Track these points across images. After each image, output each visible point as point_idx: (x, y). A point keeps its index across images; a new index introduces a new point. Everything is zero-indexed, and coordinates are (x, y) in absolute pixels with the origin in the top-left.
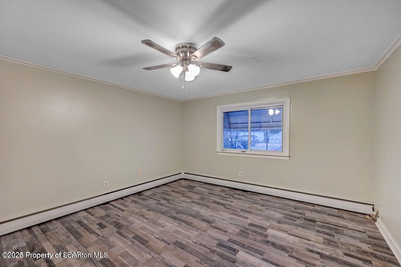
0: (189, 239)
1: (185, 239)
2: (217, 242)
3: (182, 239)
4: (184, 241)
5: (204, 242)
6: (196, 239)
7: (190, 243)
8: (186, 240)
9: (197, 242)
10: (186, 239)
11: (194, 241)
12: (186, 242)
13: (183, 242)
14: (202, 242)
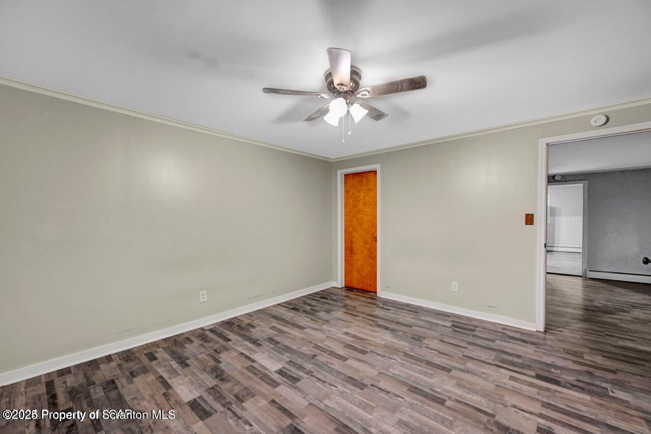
0: (342, 393)
1: (349, 392)
2: (298, 384)
3: (354, 392)
4: (349, 389)
5: (318, 386)
6: (330, 390)
7: (340, 386)
8: (346, 390)
9: (330, 386)
10: (347, 392)
11: (333, 388)
12: (346, 388)
13: (353, 388)
14: (321, 386)
